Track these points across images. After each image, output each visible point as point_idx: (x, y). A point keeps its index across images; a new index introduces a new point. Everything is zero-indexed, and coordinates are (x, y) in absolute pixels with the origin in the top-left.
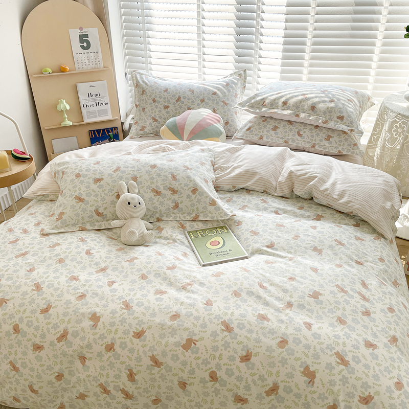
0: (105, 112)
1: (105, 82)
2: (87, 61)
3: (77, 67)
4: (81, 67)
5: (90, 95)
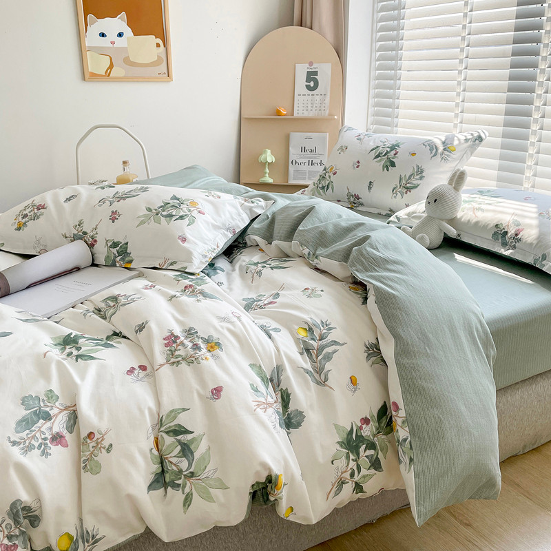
1: (327, 135)
2: (310, 106)
4: (301, 112)
5: (304, 149)
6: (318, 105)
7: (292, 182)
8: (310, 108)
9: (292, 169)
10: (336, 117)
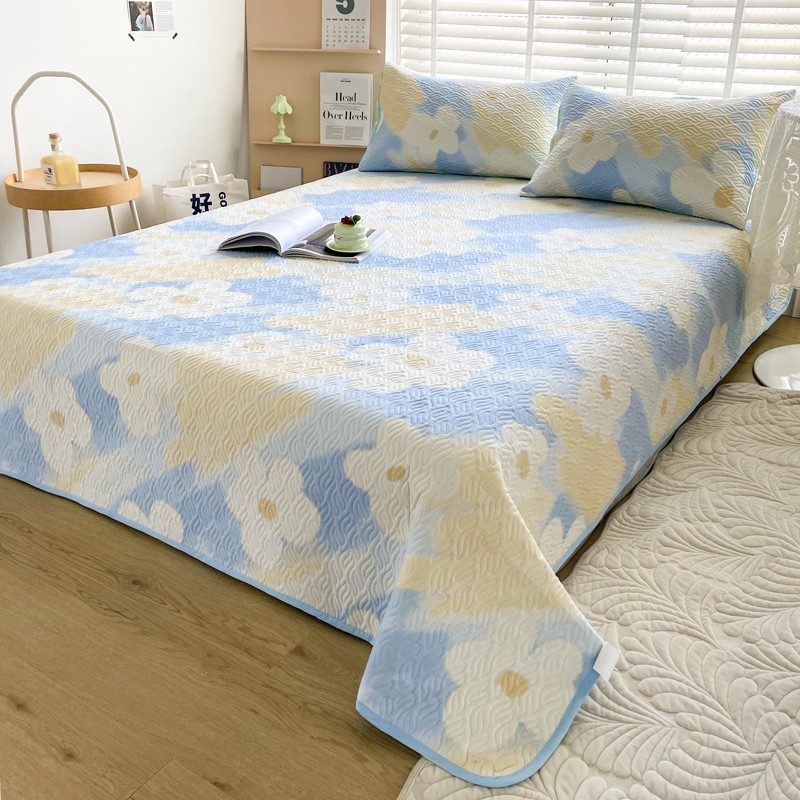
0: (358, 132)
1: (370, 77)
2: (343, 34)
3: (324, 43)
4: (331, 43)
5: (339, 97)
6: (355, 35)
7: (324, 142)
8: (343, 38)
9: (324, 123)
10: (379, 52)
